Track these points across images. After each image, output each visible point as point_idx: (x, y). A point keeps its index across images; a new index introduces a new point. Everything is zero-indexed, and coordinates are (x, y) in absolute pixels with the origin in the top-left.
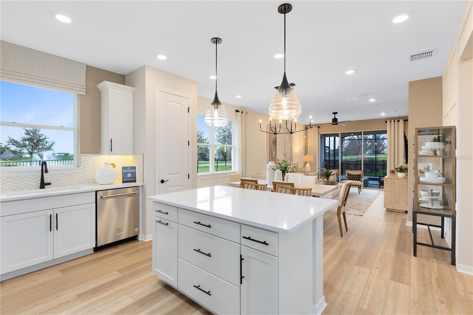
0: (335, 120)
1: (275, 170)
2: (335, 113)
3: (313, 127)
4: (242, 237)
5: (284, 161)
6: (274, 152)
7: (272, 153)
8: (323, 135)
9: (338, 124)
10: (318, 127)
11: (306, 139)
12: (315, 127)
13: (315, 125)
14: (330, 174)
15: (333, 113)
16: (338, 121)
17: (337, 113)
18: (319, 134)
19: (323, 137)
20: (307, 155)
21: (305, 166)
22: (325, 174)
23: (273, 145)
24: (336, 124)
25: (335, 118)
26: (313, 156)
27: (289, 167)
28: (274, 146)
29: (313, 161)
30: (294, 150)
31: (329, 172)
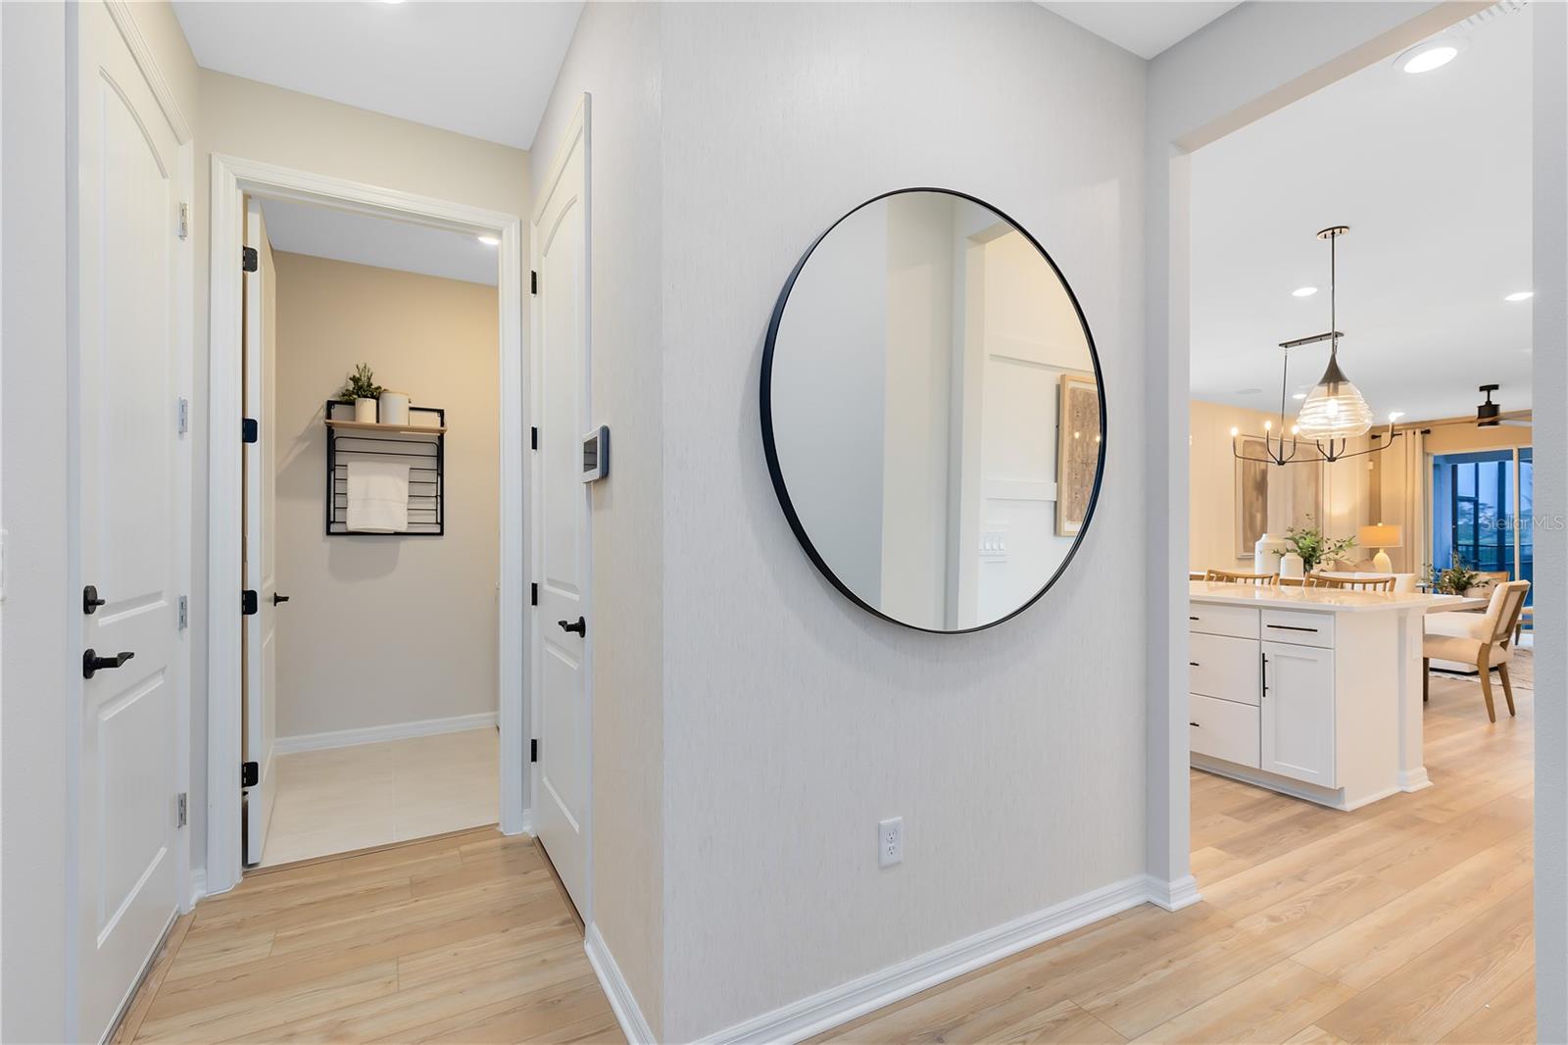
0: (1489, 413)
1: (1283, 555)
2: (1488, 389)
3: (1403, 432)
4: (1264, 626)
5: (1307, 534)
6: (1259, 516)
7: (1252, 518)
8: (1448, 458)
9: (1501, 422)
10: (1422, 432)
11: (1375, 476)
12: (1410, 432)
13: (1411, 426)
14: (1471, 584)
15: (1482, 389)
16: (1502, 410)
17: (1496, 387)
18: (1425, 454)
19: (1449, 465)
20: (1380, 525)
21: (1372, 560)
22: (1450, 582)
23: (1255, 494)
24: (1494, 423)
25: (1489, 402)
26: (1401, 528)
27: (1325, 547)
28: (1257, 499)
29: (1401, 545)
30: (1327, 509)
31: (1467, 576)
